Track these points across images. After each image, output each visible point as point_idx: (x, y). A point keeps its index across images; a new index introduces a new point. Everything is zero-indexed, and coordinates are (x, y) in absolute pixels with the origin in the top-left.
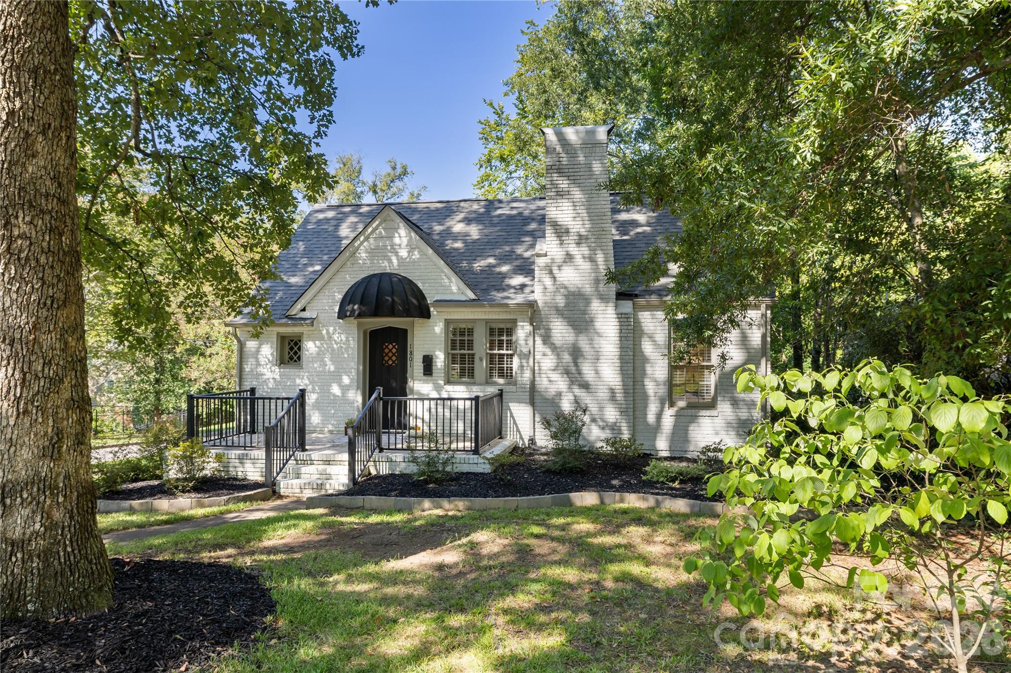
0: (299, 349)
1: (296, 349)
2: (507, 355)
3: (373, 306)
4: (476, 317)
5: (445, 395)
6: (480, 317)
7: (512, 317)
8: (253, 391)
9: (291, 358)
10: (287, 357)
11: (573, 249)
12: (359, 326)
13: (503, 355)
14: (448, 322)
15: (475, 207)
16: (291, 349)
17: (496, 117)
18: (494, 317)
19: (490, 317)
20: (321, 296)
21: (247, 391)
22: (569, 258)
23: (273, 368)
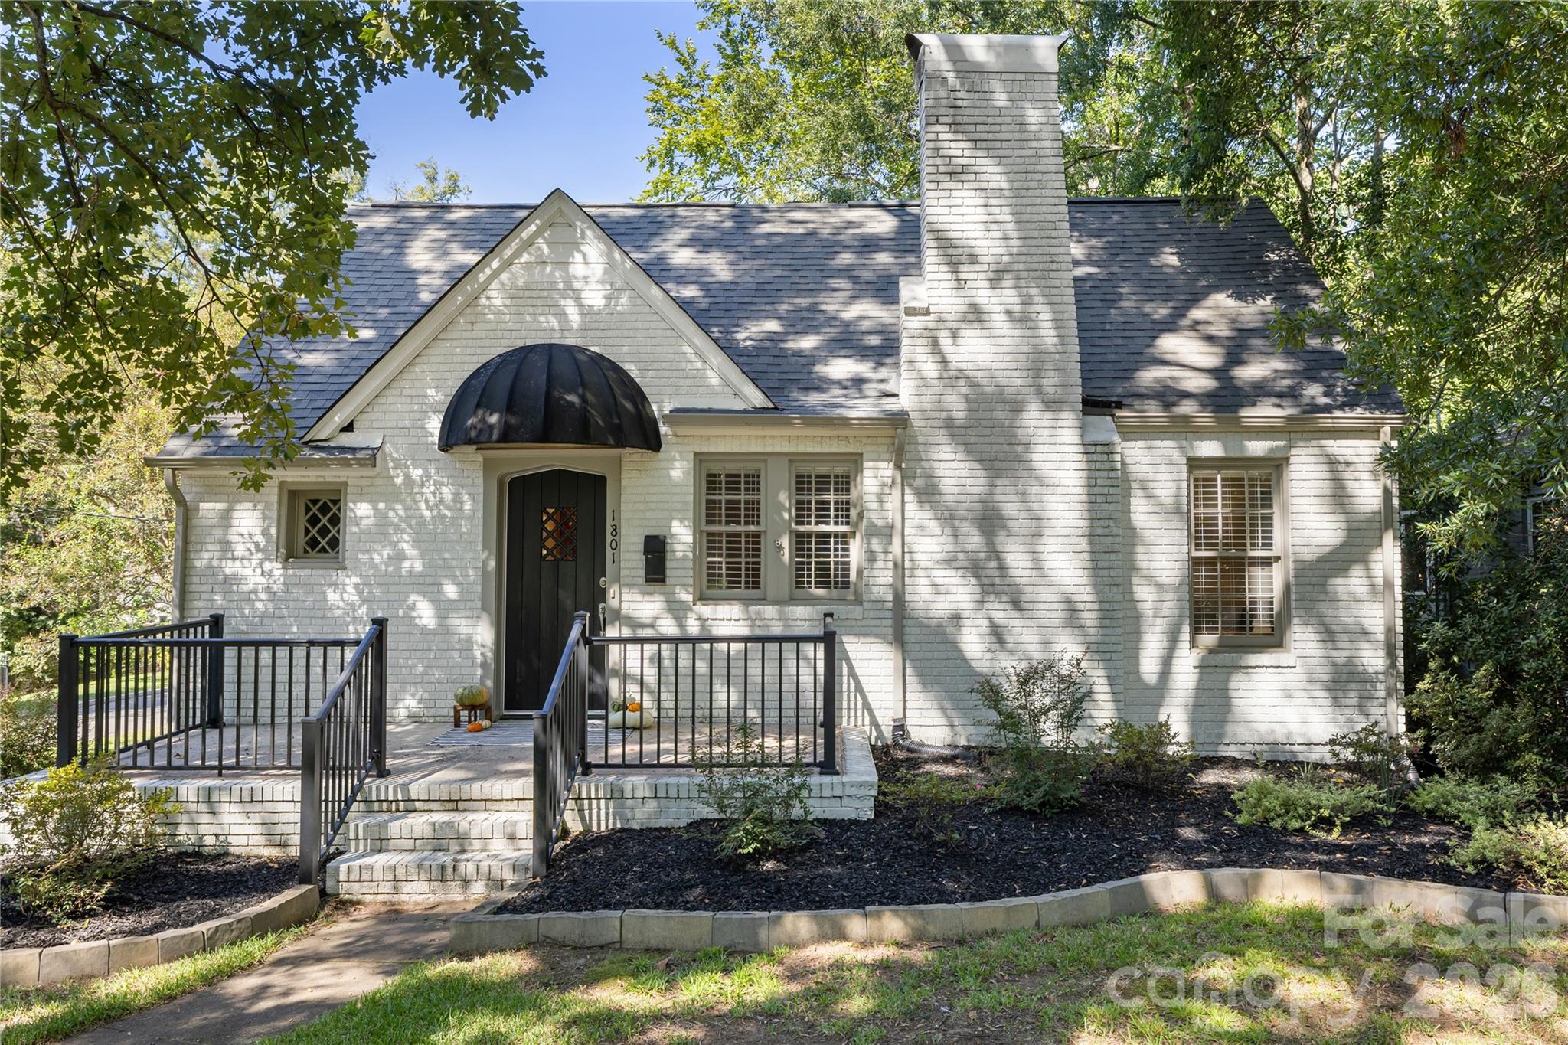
0: (335, 520)
1: (324, 521)
2: (836, 535)
3: (540, 417)
4: (769, 450)
5: (693, 628)
6: (778, 449)
7: (851, 449)
8: (216, 623)
9: (313, 543)
10: (301, 541)
11: (983, 295)
12: (488, 466)
13: (827, 535)
14: (700, 458)
15: (711, 216)
16: (314, 521)
17: (681, 69)
18: (810, 450)
19: (801, 449)
20: (392, 396)
21: (202, 624)
22: (975, 314)
23: (267, 565)
